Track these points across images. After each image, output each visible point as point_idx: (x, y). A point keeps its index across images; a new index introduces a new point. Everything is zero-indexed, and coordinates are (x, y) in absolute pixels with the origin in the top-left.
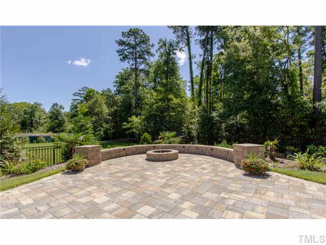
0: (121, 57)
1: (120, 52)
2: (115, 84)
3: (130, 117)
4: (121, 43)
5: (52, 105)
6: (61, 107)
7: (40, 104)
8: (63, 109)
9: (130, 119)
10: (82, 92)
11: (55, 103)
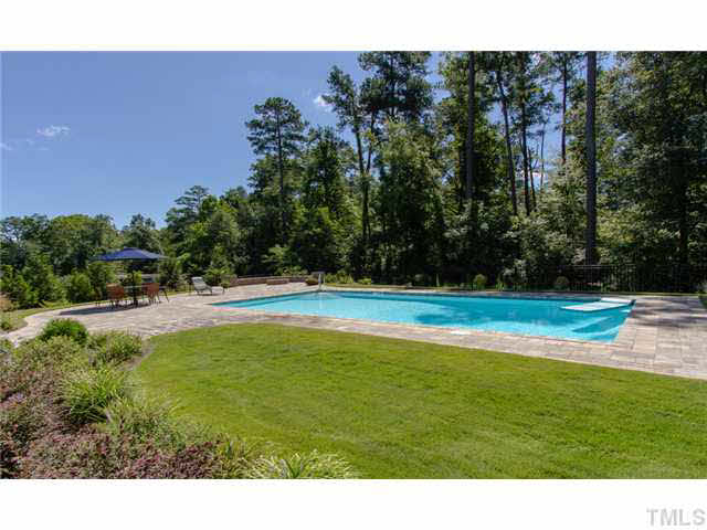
0: (256, 147)
1: (253, 140)
2: (252, 182)
3: (272, 246)
4: (255, 124)
5: (131, 218)
6: (149, 222)
7: (107, 218)
8: (154, 225)
9: (271, 250)
10: (192, 197)
11: (136, 214)
